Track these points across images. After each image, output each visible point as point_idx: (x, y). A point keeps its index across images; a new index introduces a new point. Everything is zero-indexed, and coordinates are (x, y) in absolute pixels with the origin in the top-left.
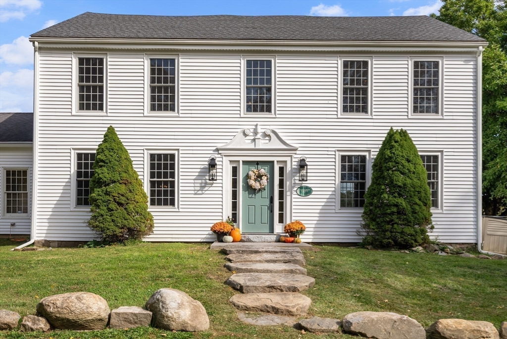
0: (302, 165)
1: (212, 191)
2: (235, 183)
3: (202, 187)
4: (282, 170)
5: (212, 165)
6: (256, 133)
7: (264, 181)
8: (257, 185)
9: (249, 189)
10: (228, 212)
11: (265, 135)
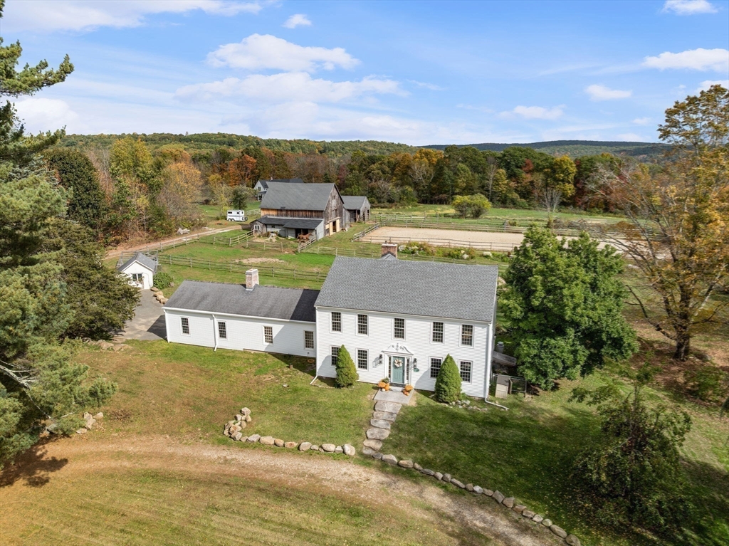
0: (415, 360)
1: (380, 366)
2: (390, 363)
3: (376, 365)
4: (408, 360)
5: (381, 356)
6: (397, 346)
7: (401, 365)
8: (398, 366)
9: (395, 367)
10: (387, 375)
11: (401, 348)
